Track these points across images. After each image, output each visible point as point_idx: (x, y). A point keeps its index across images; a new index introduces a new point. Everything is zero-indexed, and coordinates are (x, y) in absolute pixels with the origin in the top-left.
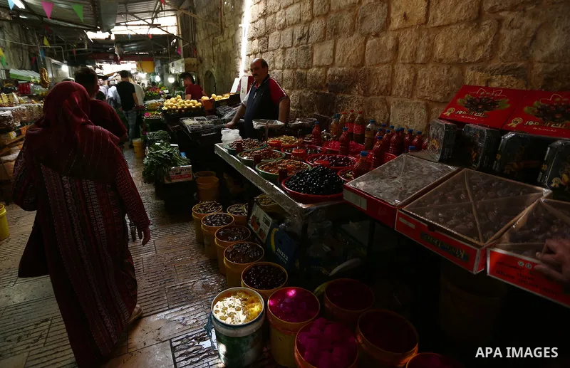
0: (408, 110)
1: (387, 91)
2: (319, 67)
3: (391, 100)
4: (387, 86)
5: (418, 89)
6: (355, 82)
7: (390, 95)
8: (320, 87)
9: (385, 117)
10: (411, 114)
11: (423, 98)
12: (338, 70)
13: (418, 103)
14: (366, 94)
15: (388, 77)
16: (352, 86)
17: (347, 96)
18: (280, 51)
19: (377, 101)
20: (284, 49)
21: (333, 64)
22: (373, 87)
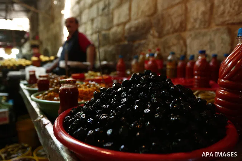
0: (208, 38)
1: (182, 27)
2: (118, 25)
3: (186, 34)
4: (181, 23)
5: (216, 16)
6: (150, 27)
7: (185, 30)
8: (120, 40)
9: (182, 51)
10: (211, 42)
11: (223, 24)
12: (134, 23)
13: (218, 30)
14: (160, 36)
15: (181, 15)
16: (147, 32)
17: (143, 41)
18: (89, 23)
19: (172, 39)
20: (92, 20)
21: (129, 20)
22: (168, 27)
